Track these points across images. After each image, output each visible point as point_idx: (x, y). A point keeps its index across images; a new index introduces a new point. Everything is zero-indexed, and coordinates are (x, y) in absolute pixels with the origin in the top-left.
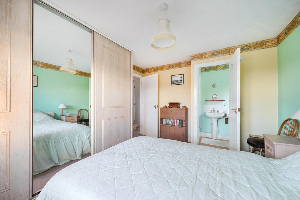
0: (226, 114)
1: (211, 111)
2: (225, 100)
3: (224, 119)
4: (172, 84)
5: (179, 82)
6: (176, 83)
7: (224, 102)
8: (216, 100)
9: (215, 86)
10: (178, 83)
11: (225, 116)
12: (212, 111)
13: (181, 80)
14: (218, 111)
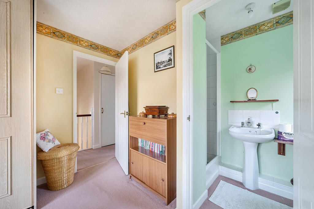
0: (280, 133)
1: (243, 124)
2: (278, 100)
3: (275, 144)
4: (156, 70)
5: (166, 63)
6: (161, 66)
7: (274, 104)
8: (254, 100)
9: (253, 69)
10: (165, 66)
11: (279, 136)
12: (245, 125)
13: (170, 60)
14: (259, 125)
